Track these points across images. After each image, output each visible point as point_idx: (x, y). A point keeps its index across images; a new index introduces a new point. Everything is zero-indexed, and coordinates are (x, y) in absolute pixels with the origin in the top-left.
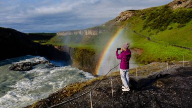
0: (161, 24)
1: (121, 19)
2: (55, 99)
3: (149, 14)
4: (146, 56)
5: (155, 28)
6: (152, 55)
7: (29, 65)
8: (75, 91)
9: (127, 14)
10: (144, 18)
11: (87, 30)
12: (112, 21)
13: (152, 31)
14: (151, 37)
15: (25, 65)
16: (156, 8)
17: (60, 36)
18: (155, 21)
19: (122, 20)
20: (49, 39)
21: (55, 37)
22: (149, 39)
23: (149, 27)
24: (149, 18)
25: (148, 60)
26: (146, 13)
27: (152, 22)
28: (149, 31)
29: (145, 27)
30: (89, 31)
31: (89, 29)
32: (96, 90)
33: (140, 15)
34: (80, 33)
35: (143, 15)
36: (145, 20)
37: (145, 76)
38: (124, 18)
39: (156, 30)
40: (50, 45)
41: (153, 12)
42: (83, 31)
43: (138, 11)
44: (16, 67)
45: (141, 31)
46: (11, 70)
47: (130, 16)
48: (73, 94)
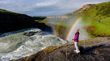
0: (108, 13)
1: (82, 9)
2: (39, 55)
3: (101, 7)
4: (97, 31)
5: (104, 15)
6: (101, 31)
7: (32, 33)
8: (49, 51)
9: (87, 7)
10: (97, 9)
11: (63, 15)
12: (78, 11)
13: (102, 17)
14: (101, 20)
15: (30, 33)
16: (105, 3)
17: (48, 18)
18: (104, 11)
19: (84, 10)
20: (43, 20)
21: (46, 19)
22: (99, 21)
23: (100, 15)
24: (100, 9)
25: (98, 34)
26: (98, 6)
27: (102, 11)
28: (100, 17)
29: (97, 14)
30: (64, 16)
31: (64, 15)
32: (60, 52)
33: (95, 7)
34: (59, 17)
35: (97, 7)
36: (98, 10)
37: (91, 46)
38: (84, 9)
39: (105, 16)
40: (43, 23)
41: (103, 5)
42: (61, 16)
43: (94, 5)
44: (26, 33)
45: (95, 17)
46: (24, 35)
47: (88, 8)
48: (48, 53)
